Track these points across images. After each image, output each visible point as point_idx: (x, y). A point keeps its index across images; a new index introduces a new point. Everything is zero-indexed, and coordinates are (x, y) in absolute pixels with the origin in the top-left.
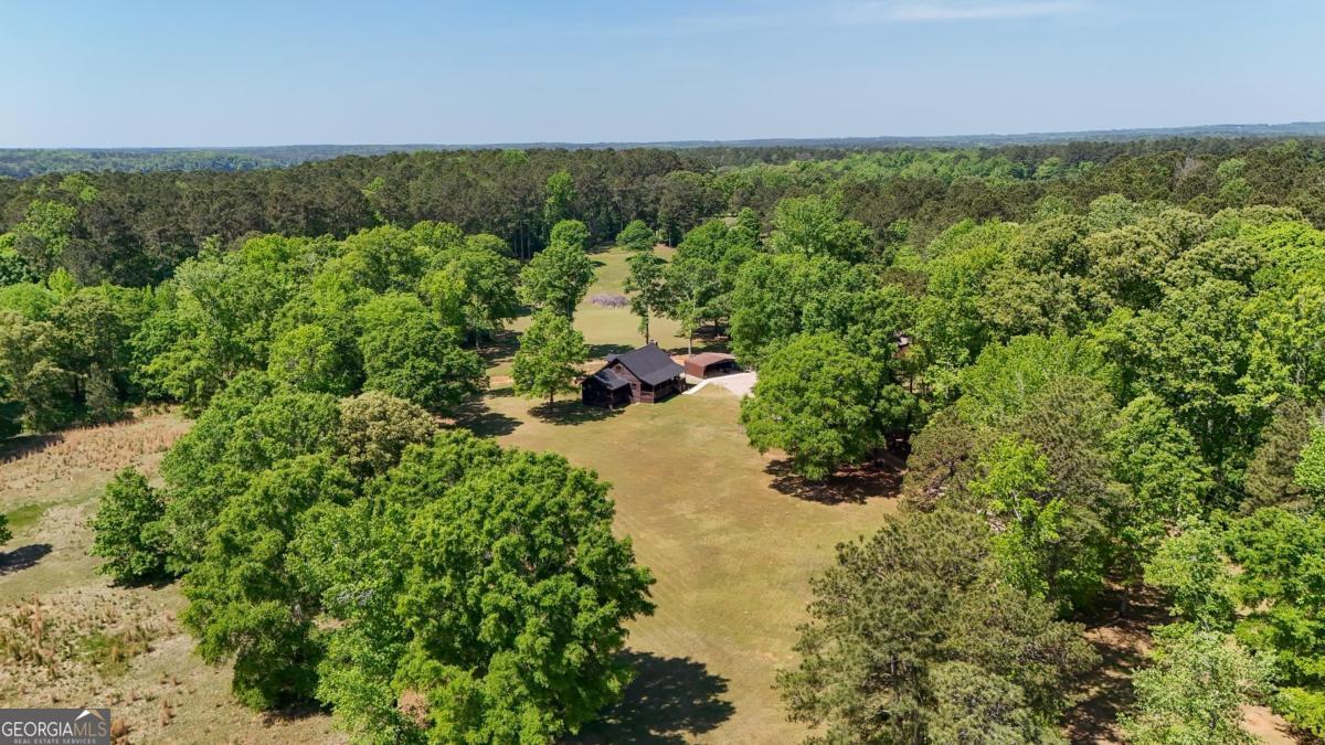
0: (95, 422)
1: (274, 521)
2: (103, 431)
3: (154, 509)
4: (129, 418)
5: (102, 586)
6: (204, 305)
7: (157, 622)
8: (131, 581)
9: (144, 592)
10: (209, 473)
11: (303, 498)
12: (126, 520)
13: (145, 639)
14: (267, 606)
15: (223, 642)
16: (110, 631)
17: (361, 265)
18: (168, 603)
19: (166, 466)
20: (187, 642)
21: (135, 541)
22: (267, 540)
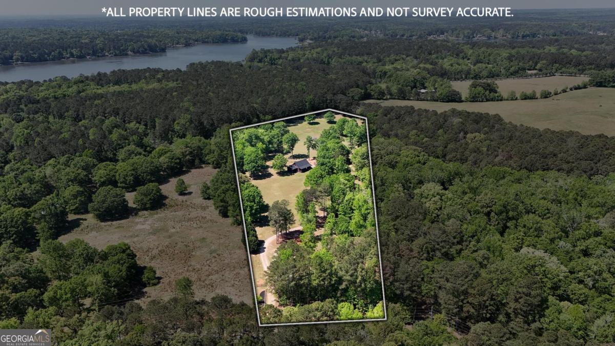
0: (196, 168)
1: (224, 193)
2: (198, 170)
3: (208, 188)
4: (202, 167)
5: (201, 199)
6: (216, 147)
7: (209, 205)
8: (205, 199)
9: (207, 200)
10: (216, 184)
11: (227, 190)
12: (205, 190)
13: (208, 207)
14: (223, 204)
15: (218, 207)
16: (203, 205)
17: (247, 138)
18: (210, 202)
19: (211, 182)
20: (213, 207)
21: (206, 193)
22: (223, 195)
